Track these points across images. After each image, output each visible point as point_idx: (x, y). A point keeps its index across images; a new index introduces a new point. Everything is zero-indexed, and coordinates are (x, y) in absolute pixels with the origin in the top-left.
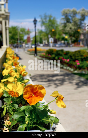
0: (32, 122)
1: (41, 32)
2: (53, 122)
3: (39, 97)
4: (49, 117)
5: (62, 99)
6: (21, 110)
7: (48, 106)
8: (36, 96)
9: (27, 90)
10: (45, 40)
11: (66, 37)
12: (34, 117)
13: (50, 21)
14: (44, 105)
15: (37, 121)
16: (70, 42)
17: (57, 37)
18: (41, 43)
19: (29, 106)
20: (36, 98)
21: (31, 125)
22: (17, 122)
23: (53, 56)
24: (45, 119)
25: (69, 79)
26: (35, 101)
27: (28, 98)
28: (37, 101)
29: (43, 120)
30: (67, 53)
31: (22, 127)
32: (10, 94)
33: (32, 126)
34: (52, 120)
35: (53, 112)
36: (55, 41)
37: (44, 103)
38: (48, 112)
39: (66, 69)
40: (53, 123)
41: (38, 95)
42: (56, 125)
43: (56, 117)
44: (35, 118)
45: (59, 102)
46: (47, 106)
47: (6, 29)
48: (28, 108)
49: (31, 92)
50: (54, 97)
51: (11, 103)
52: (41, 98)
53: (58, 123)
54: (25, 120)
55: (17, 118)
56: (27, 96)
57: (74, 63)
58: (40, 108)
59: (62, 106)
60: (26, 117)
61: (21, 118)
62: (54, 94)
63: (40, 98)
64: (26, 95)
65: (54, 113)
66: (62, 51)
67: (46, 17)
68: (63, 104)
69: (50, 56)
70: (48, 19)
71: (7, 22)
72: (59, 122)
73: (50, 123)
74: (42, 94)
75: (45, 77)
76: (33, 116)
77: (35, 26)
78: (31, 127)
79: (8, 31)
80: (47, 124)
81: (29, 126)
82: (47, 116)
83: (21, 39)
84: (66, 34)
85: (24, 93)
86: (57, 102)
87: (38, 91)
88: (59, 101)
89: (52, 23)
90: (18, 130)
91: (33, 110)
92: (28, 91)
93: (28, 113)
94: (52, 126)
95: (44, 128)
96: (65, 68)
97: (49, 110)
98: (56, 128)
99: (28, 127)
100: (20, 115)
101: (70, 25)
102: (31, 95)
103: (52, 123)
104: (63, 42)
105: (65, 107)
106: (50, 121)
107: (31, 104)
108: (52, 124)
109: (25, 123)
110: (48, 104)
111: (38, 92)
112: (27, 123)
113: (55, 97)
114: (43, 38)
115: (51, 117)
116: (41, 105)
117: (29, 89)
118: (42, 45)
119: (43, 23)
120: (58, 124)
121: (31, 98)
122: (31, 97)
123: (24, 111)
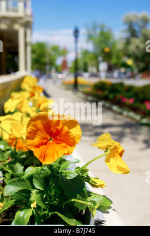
0: (46, 205)
1: (86, 53)
2: (96, 207)
3: (64, 144)
4: (89, 194)
5: (121, 154)
6: (24, 177)
7: (87, 170)
8: (58, 143)
9: (35, 126)
10: (92, 66)
11: (130, 62)
12: (53, 193)
13: (102, 34)
14: (78, 168)
15: (61, 202)
16: (136, 70)
17: (114, 61)
18: (86, 70)
19: (42, 168)
20: (57, 147)
21: (46, 212)
22: (15, 202)
23: (106, 93)
24: (79, 199)
25: (132, 133)
26: (53, 155)
27: (38, 146)
28: (59, 154)
29: (73, 200)
30: (130, 89)
31: (24, 216)
32: (10, 144)
33: (48, 215)
34: (94, 203)
35: (98, 182)
36: (110, 69)
37: (78, 162)
38: (86, 183)
39: (128, 117)
40: (97, 209)
41: (63, 141)
42: (104, 214)
43: (104, 196)
44: (55, 195)
45: (112, 160)
46: (84, 171)
47: (26, 45)
48: (38, 172)
49: (44, 132)
50: (101, 150)
51: (9, 162)
52: (69, 148)
53: (109, 210)
54: (30, 200)
55: (11, 193)
56: (37, 140)
57: (142, 107)
58: (68, 173)
59: (119, 168)
60: (34, 191)
61: (24, 194)
62: (102, 141)
63: (65, 147)
64: (33, 139)
65: (101, 186)
66: (121, 84)
67: (95, 27)
68: (124, 166)
69: (100, 93)
70: (98, 31)
71: (28, 32)
72: (110, 207)
73: (90, 209)
74: (72, 139)
75: (90, 128)
76: (51, 191)
77: (76, 41)
78: (45, 215)
79: (29, 49)
80: (84, 211)
81: (42, 213)
82: (84, 191)
83: (52, 63)
84: (129, 56)
85: (29, 133)
86: (107, 160)
87: (62, 129)
88: (114, 156)
89: (105, 37)
90: (14, 222)
91: (50, 175)
92: (38, 130)
93: (40, 184)
94: (93, 216)
95: (76, 220)
96: (125, 113)
97: (88, 179)
98: (103, 221)
99: (38, 215)
100: (19, 186)
101: (136, 42)
102: (44, 139)
103: (93, 209)
104: (123, 70)
105: (127, 172)
106: (89, 203)
107: (44, 160)
108: (95, 210)
109: (29, 207)
110: (87, 164)
111: (63, 132)
112: (33, 205)
113: (103, 149)
114: (90, 63)
115: (93, 196)
116: (70, 166)
117: (39, 124)
118: (86, 75)
119: (90, 37)
120: (108, 212)
121: (44, 146)
122: (46, 144)
123: (31, 178)
